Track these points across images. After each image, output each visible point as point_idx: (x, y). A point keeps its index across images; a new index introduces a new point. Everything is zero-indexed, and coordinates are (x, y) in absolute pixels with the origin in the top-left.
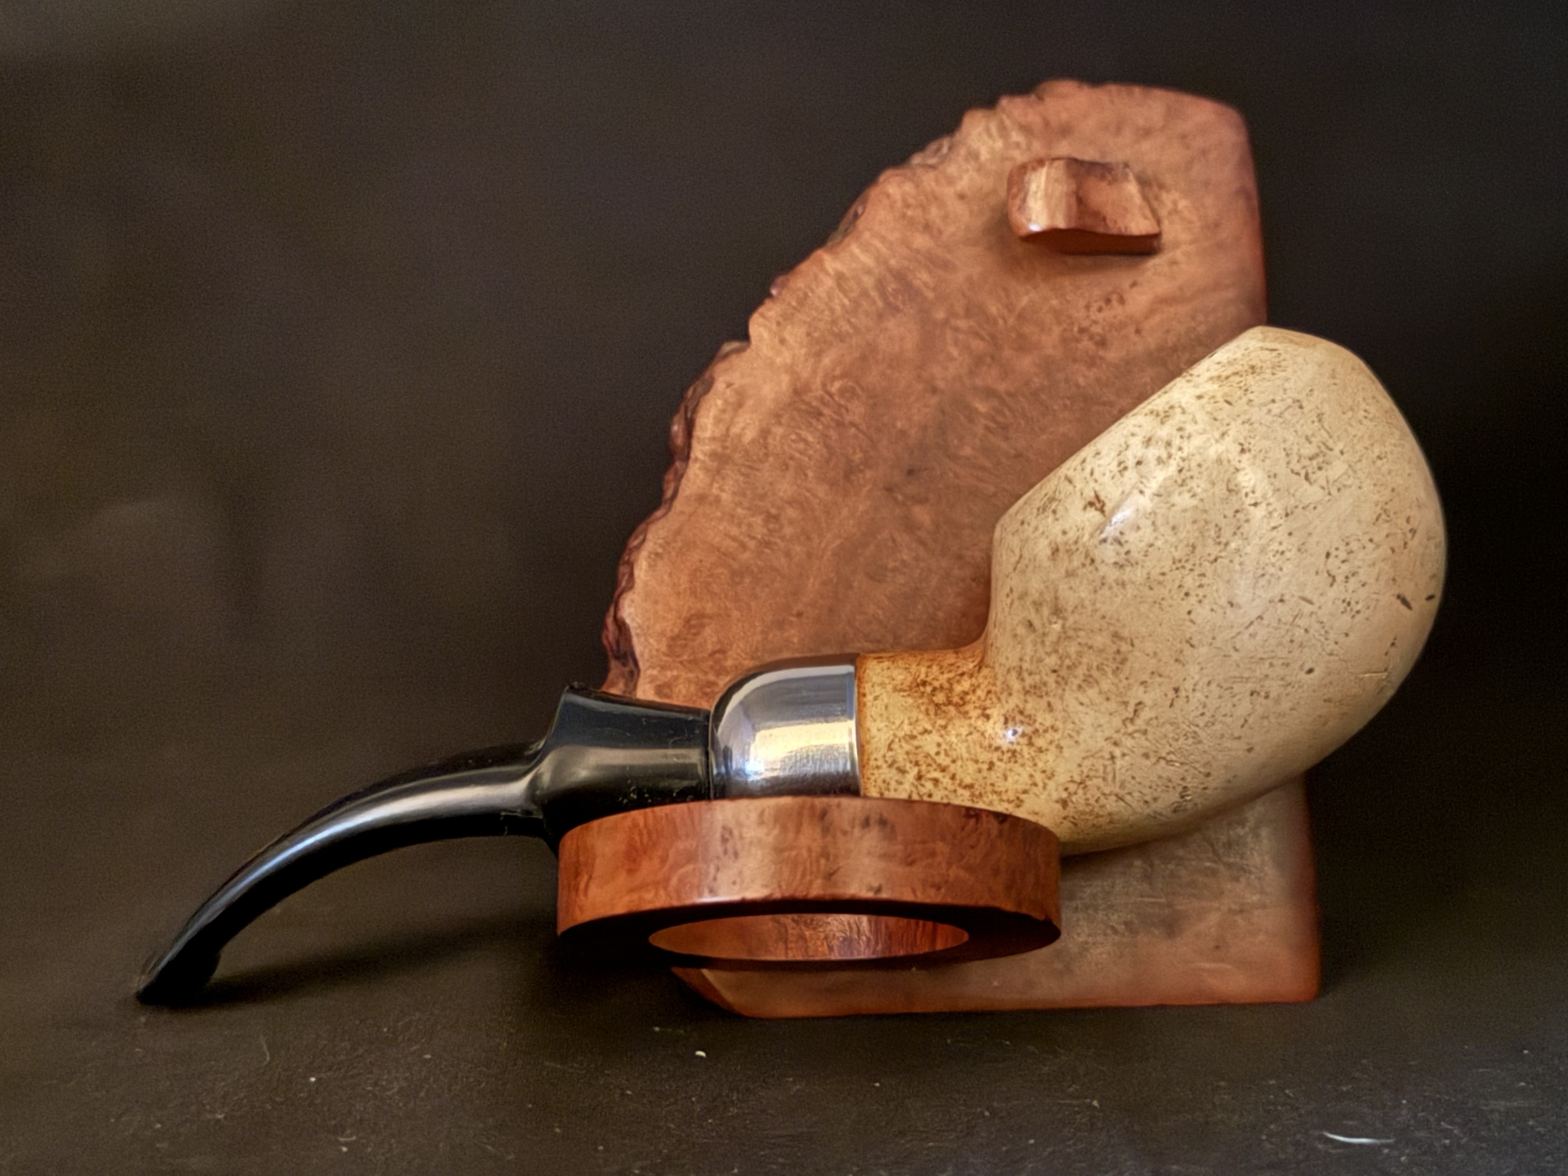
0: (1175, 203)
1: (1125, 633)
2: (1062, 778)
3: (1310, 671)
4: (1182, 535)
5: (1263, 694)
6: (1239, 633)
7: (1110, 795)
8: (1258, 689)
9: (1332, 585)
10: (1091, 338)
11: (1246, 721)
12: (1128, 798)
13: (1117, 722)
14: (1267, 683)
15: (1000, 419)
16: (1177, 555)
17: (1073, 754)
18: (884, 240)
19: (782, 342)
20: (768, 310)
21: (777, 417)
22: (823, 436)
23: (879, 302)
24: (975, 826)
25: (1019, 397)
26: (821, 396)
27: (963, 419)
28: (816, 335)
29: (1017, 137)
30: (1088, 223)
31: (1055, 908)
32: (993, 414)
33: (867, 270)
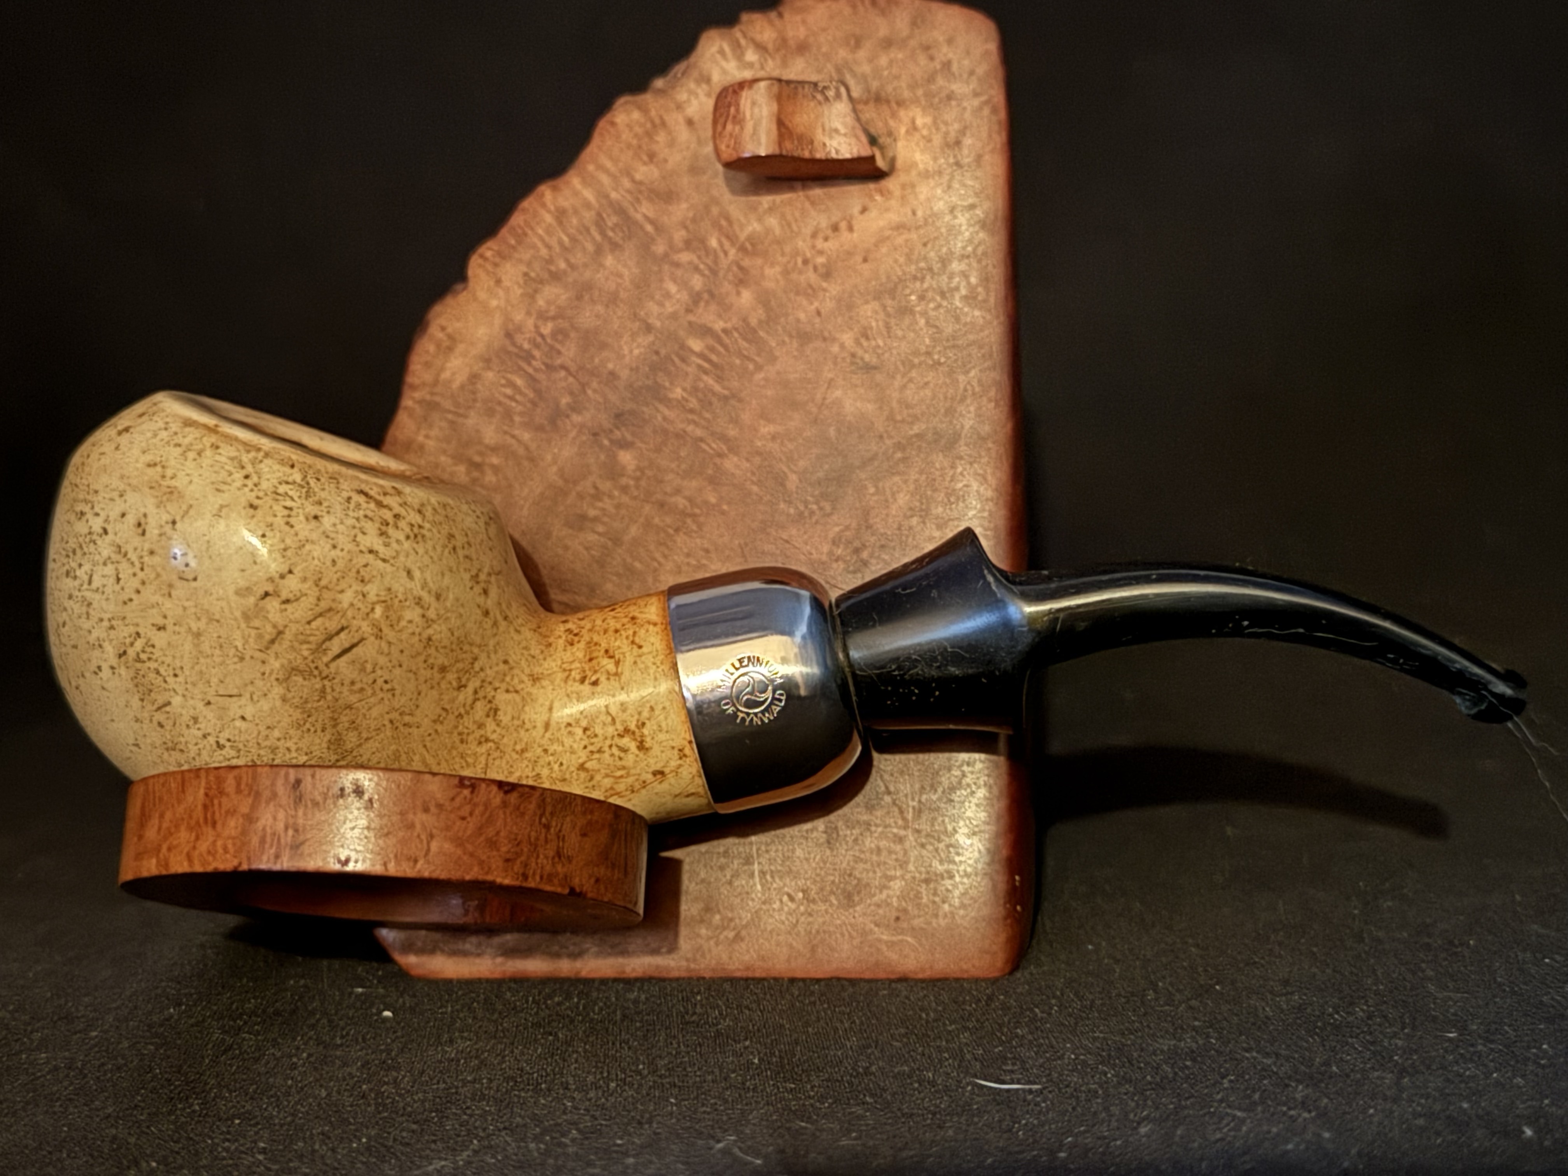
0: (913, 121)
10: (815, 269)
15: (714, 358)
18: (607, 171)
19: (498, 282)
20: (488, 249)
21: (487, 361)
22: (532, 380)
23: (598, 238)
24: (469, 796)
25: (736, 335)
26: (535, 340)
27: (676, 360)
28: (533, 274)
29: (751, 56)
30: (789, 148)
31: (593, 880)
32: (706, 352)
33: (588, 205)
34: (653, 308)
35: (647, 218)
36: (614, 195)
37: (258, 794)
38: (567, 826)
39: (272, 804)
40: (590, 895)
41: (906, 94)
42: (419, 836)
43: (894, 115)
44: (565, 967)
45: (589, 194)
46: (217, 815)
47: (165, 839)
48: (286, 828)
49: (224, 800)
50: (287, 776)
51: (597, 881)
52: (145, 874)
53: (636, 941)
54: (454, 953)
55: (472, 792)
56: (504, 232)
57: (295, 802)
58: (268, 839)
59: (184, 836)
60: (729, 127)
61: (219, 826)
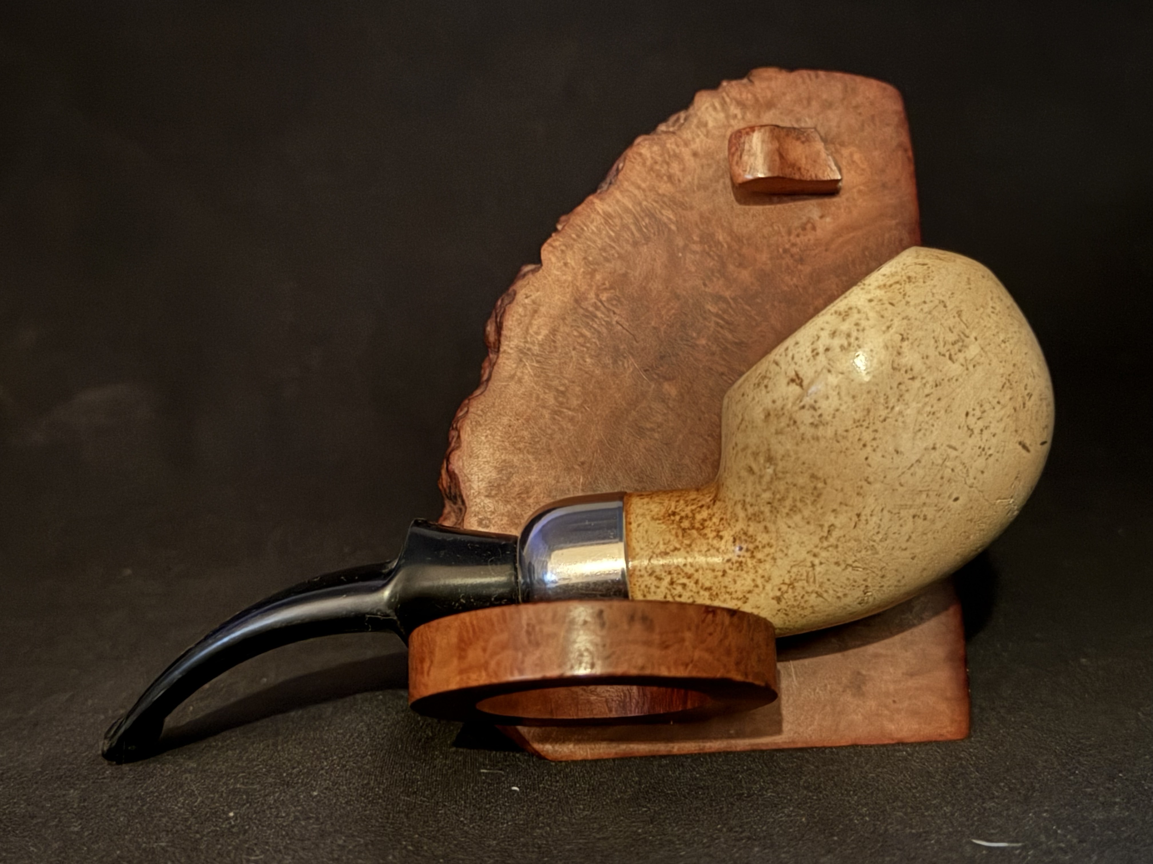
0: (851, 155)
1: (820, 474)
2: (776, 581)
3: (956, 499)
4: (860, 402)
5: (922, 516)
6: (903, 473)
7: (812, 592)
8: (918, 514)
9: (970, 436)
10: (792, 256)
11: (910, 537)
12: (825, 595)
13: (816, 539)
14: (925, 509)
15: (726, 317)
16: (857, 417)
17: (784, 563)
18: (639, 188)
19: (566, 263)
20: (555, 241)
21: (564, 319)
22: (597, 333)
23: (636, 233)
24: (712, 619)
25: (740, 301)
26: (595, 303)
27: (700, 318)
28: (590, 259)
29: (734, 110)
30: (788, 172)
32: (720, 313)
33: (627, 210)
34: (679, 282)
35: (670, 220)
36: (645, 204)
45: (627, 202)
60: (745, 157)
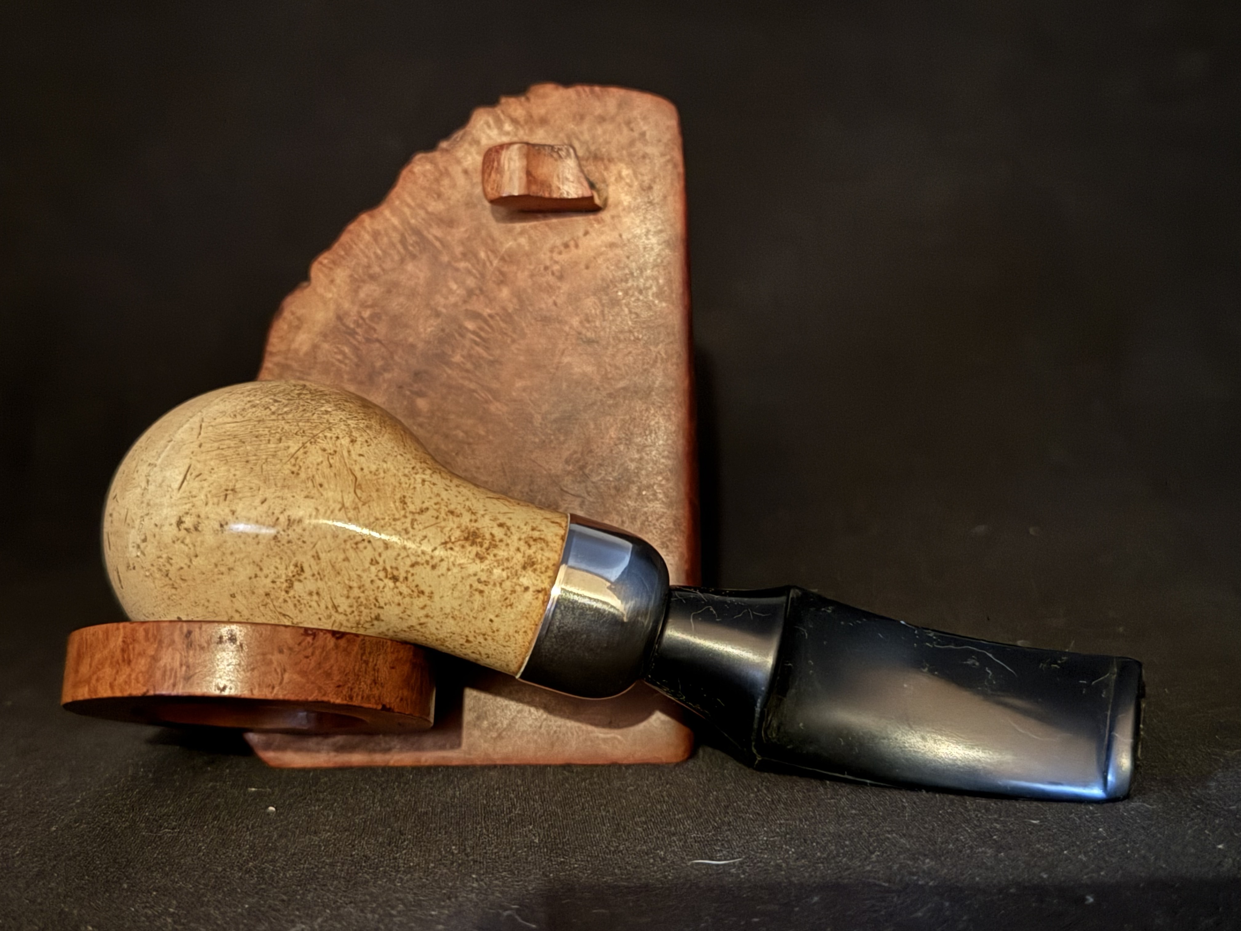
0: (620, 173)
10: (553, 274)
15: (482, 334)
18: (409, 206)
19: (332, 281)
20: (325, 259)
21: (325, 336)
22: (356, 349)
23: (402, 251)
24: (311, 641)
25: (498, 318)
26: (358, 321)
27: (457, 335)
28: (356, 276)
29: (508, 127)
30: (535, 190)
31: (398, 700)
32: (478, 330)
33: (395, 228)
34: (439, 299)
35: (437, 238)
36: (413, 221)
37: (161, 642)
38: (380, 662)
39: (170, 649)
40: (396, 710)
41: (615, 154)
42: (275, 670)
43: (606, 168)
44: (379, 759)
45: (395, 221)
46: (132, 656)
47: (94, 673)
48: (181, 665)
49: (137, 646)
50: (181, 627)
51: (401, 699)
52: (80, 698)
53: (428, 740)
54: (299, 750)
55: (314, 639)
56: (336, 246)
57: (187, 647)
58: (168, 673)
59: (108, 671)
60: (493, 175)
61: (133, 664)
